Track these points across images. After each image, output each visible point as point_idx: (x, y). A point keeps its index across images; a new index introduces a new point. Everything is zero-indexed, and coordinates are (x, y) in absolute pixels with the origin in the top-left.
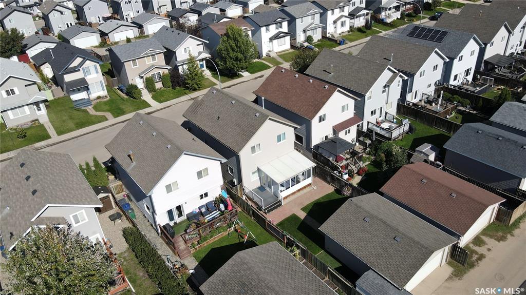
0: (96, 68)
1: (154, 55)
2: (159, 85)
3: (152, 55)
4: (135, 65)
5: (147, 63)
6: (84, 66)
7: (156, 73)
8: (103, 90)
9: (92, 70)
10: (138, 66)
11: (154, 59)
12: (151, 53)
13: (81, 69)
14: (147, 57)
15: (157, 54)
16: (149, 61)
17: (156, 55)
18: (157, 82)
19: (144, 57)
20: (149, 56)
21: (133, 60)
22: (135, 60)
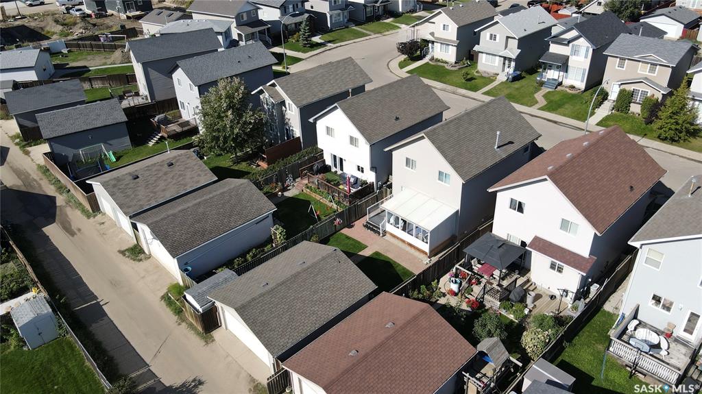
0: (587, 51)
1: (656, 65)
2: (635, 108)
3: (652, 64)
4: (621, 65)
5: (639, 72)
6: (575, 43)
7: (641, 90)
8: (582, 81)
9: (583, 51)
10: (624, 69)
11: (652, 70)
12: (653, 60)
13: (571, 44)
14: (643, 62)
15: (660, 65)
16: (643, 70)
17: (658, 66)
18: (634, 103)
19: (639, 61)
20: (648, 63)
21: (621, 59)
22: (625, 59)
